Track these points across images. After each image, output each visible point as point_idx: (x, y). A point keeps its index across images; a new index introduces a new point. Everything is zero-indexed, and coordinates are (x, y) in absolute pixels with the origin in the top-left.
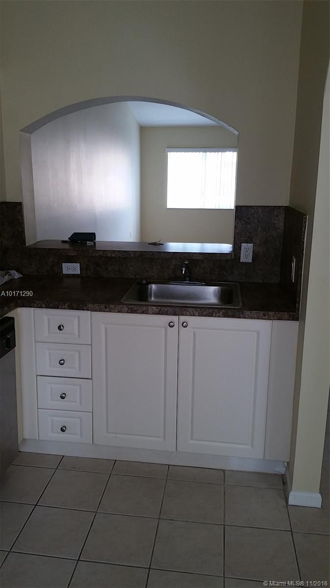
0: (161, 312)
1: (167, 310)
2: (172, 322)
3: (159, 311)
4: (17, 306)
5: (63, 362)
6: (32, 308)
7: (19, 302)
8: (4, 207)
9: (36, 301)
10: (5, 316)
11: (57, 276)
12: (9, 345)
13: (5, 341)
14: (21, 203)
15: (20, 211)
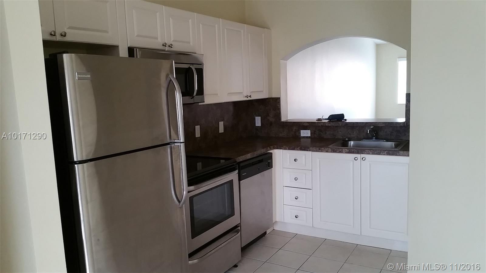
0: (350, 152)
1: (354, 151)
2: (356, 158)
3: (349, 152)
4: (274, 148)
5: (296, 179)
6: (282, 150)
7: (275, 146)
8: (271, 100)
9: (284, 146)
10: (268, 152)
11: (297, 138)
12: (269, 165)
13: (267, 163)
14: (280, 98)
15: (279, 102)
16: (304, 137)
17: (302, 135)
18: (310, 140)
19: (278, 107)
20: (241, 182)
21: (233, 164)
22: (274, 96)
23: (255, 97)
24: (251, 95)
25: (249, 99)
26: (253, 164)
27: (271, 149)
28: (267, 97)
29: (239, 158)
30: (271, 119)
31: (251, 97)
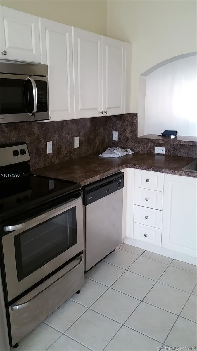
4: (126, 167)
5: (147, 199)
6: (134, 169)
7: (128, 165)
8: (128, 116)
9: (136, 166)
10: (120, 171)
11: (152, 154)
12: (120, 185)
13: (118, 183)
14: (137, 114)
15: (136, 119)
16: (158, 154)
17: (157, 152)
18: (163, 157)
19: (135, 123)
20: (87, 206)
21: (78, 189)
22: (132, 112)
23: (110, 113)
24: (106, 111)
25: (105, 115)
26: (102, 186)
27: (123, 168)
28: (124, 113)
29: (85, 181)
30: (128, 134)
31: (106, 113)
